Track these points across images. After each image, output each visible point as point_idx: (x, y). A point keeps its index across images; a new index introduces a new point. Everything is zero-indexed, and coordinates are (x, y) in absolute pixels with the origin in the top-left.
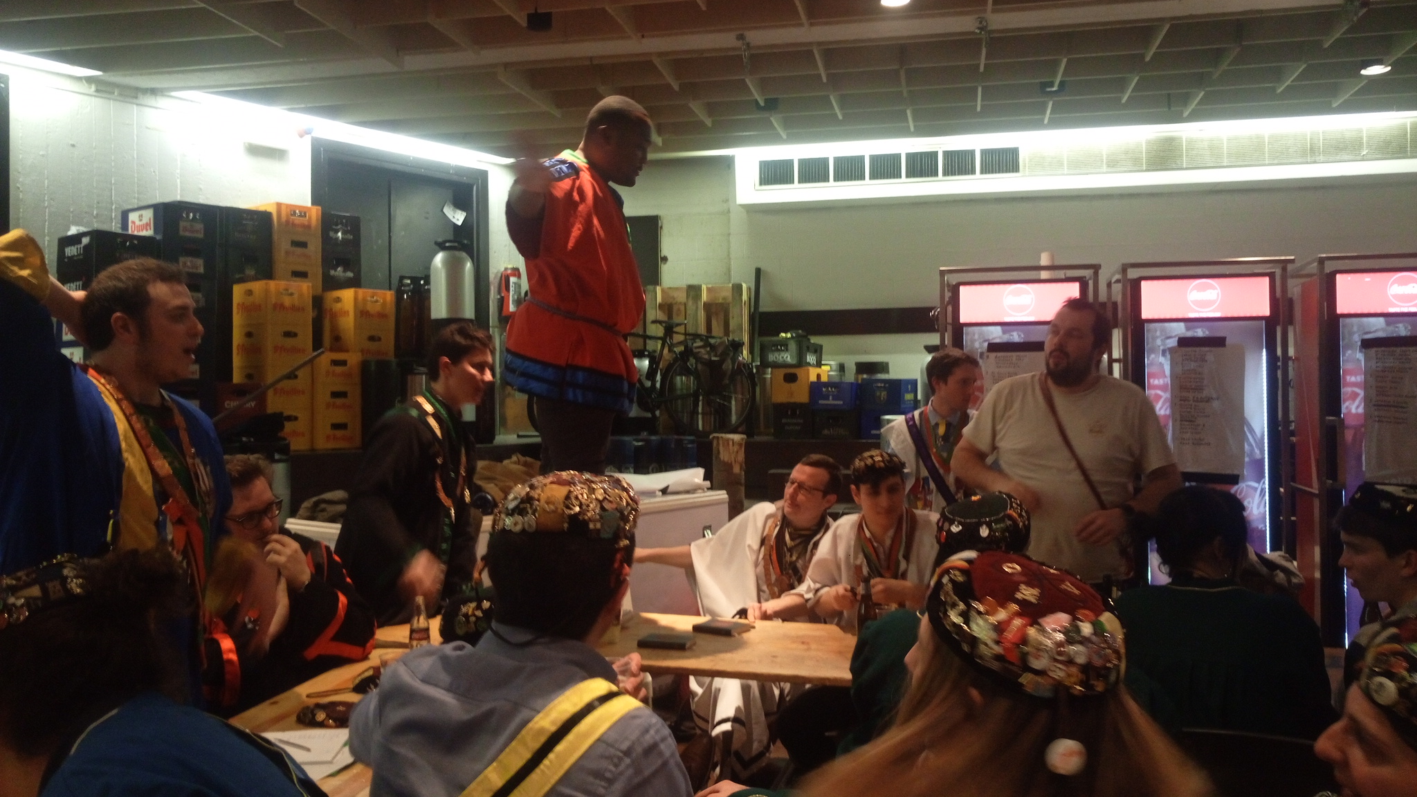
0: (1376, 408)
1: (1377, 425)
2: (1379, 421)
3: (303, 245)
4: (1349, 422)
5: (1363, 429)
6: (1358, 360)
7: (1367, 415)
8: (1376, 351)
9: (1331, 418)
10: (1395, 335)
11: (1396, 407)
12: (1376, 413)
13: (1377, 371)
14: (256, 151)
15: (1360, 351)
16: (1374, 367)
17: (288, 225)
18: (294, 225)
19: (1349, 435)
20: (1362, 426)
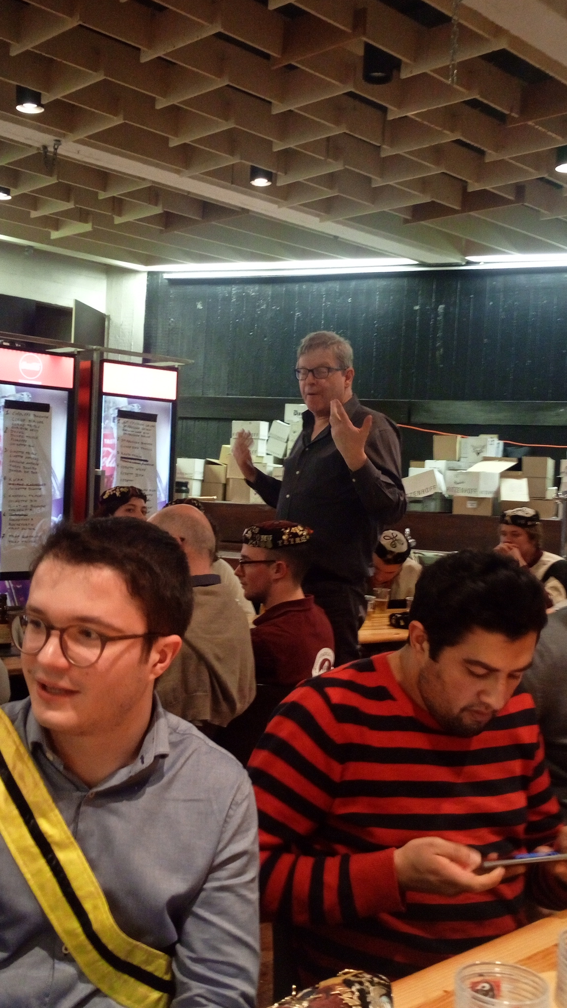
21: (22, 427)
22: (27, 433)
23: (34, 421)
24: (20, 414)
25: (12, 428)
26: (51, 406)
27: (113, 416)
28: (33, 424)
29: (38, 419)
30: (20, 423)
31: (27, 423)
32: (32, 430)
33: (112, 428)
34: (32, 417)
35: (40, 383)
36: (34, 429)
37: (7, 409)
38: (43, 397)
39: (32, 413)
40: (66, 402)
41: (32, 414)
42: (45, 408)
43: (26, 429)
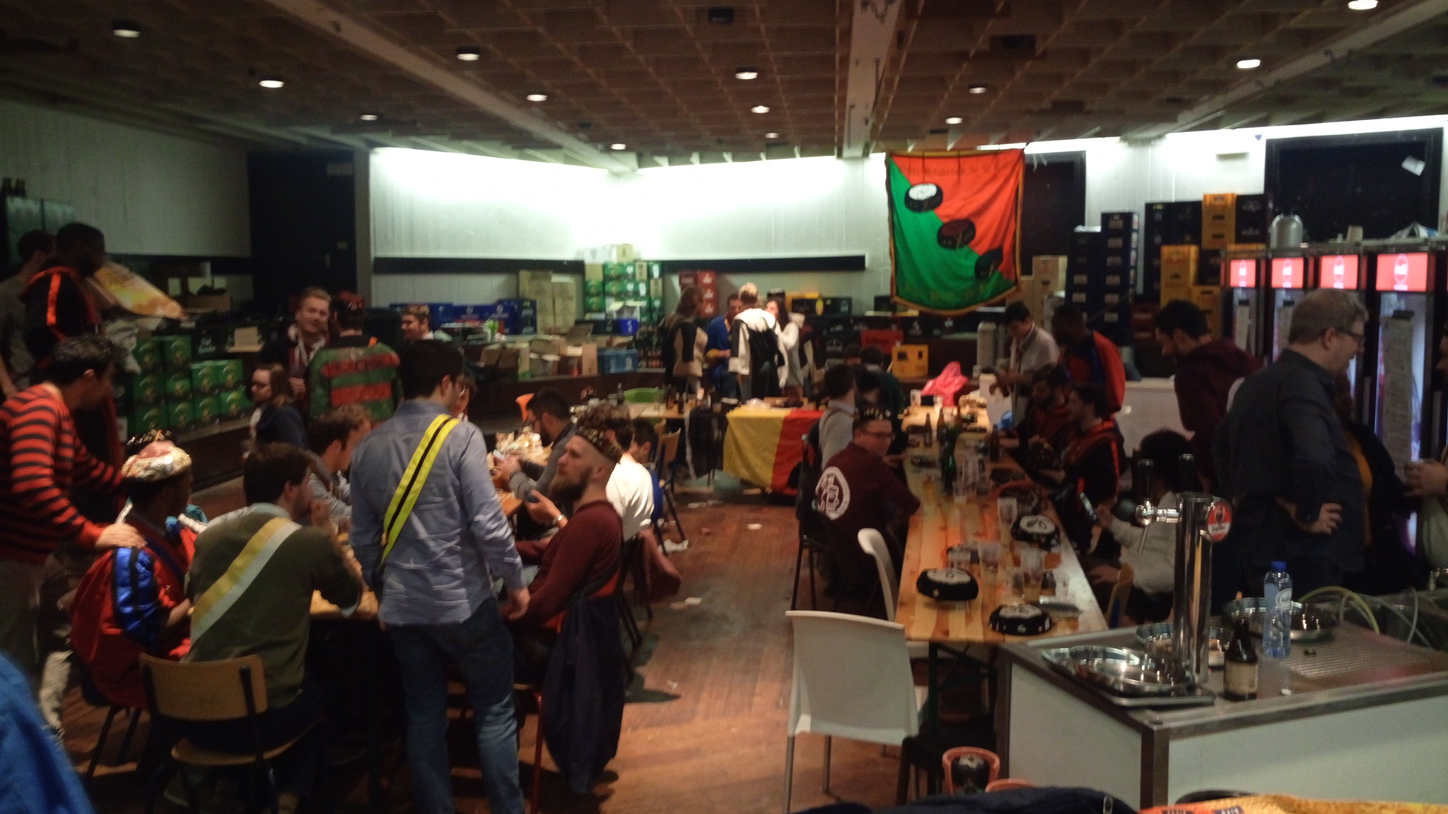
3: (1221, 217)
14: (1223, 157)
17: (1212, 207)
18: (1215, 207)
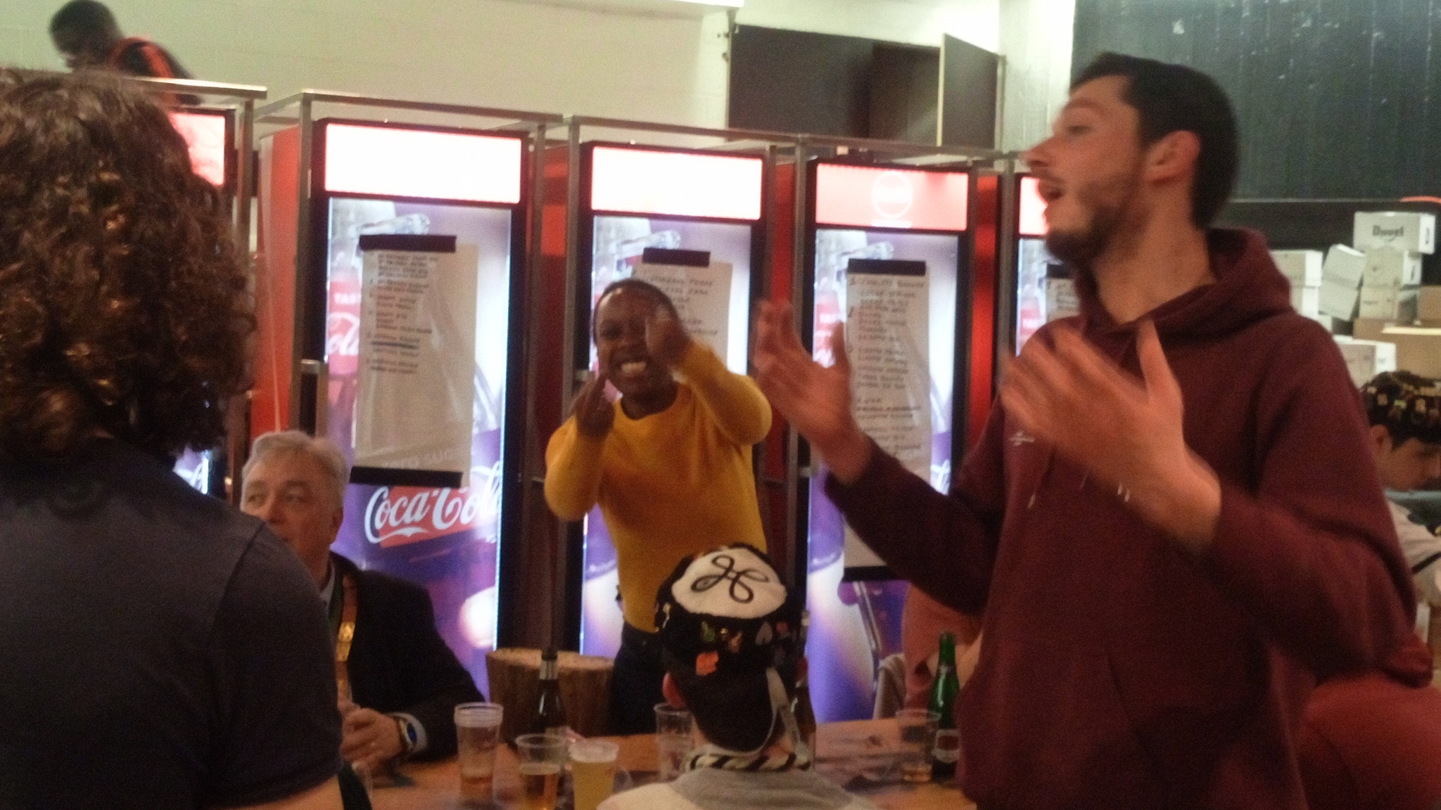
0: (377, 347)
1: (374, 374)
2: (379, 369)
4: (337, 369)
5: (355, 382)
6: (354, 269)
7: (362, 359)
8: (380, 256)
9: (310, 362)
10: (407, 232)
11: (404, 346)
12: (375, 356)
13: (379, 288)
15: (358, 254)
16: (376, 281)
19: (334, 391)
20: (354, 375)
21: (879, 305)
22: (887, 316)
23: (899, 294)
24: (874, 283)
25: (862, 307)
26: (929, 264)
27: (1038, 276)
28: (896, 299)
29: (905, 290)
30: (875, 298)
31: (886, 298)
32: (895, 310)
33: (1036, 299)
34: (895, 287)
35: (907, 225)
36: (900, 309)
37: (851, 276)
38: (913, 249)
39: (895, 279)
40: (954, 255)
41: (894, 282)
42: (917, 268)
43: (886, 309)
